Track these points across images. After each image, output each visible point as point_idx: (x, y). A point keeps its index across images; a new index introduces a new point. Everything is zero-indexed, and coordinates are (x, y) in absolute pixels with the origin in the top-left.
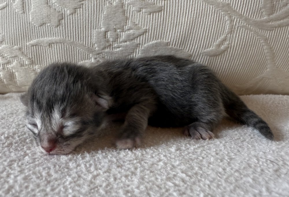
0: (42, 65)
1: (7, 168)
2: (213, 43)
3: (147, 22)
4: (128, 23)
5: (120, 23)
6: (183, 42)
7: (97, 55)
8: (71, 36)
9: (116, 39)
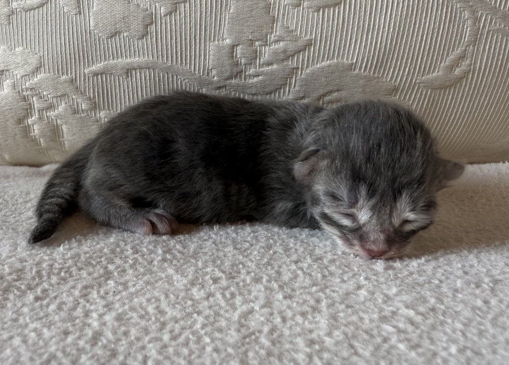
0: (112, 111)
1: (81, 301)
2: (440, 64)
3: (312, 26)
4: (275, 28)
5: (260, 30)
6: (381, 63)
7: (216, 90)
8: (167, 54)
9: (252, 60)
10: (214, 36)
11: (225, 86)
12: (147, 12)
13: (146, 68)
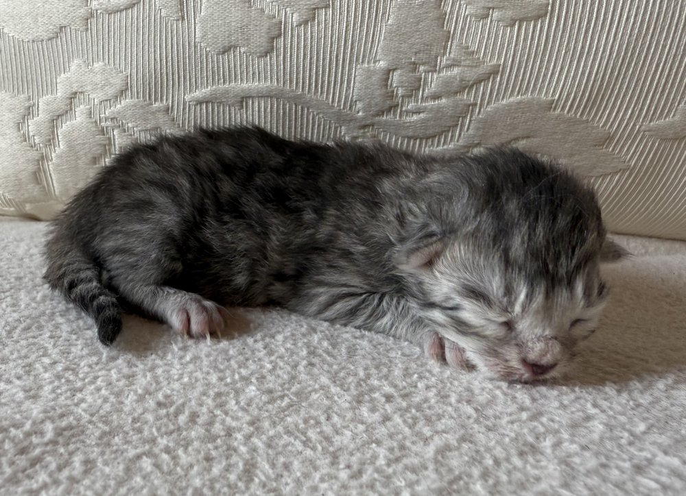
2: (678, 105)
3: (502, 45)
4: (449, 48)
5: (427, 50)
6: (593, 101)
7: (360, 129)
8: (297, 79)
9: (413, 90)
10: (364, 56)
11: (373, 125)
12: (274, 21)
13: (268, 96)
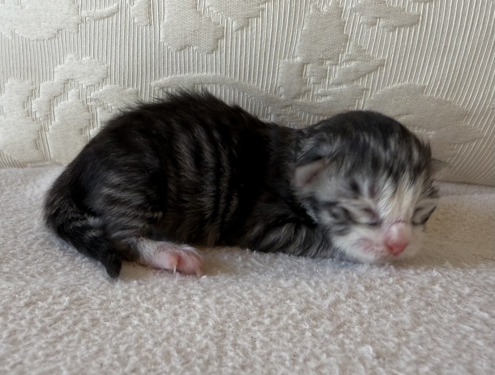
3: (386, 45)
4: (347, 47)
5: (332, 48)
7: (282, 108)
8: (235, 71)
9: (321, 79)
10: (285, 53)
11: (291, 105)
12: (219, 26)
13: (213, 83)
